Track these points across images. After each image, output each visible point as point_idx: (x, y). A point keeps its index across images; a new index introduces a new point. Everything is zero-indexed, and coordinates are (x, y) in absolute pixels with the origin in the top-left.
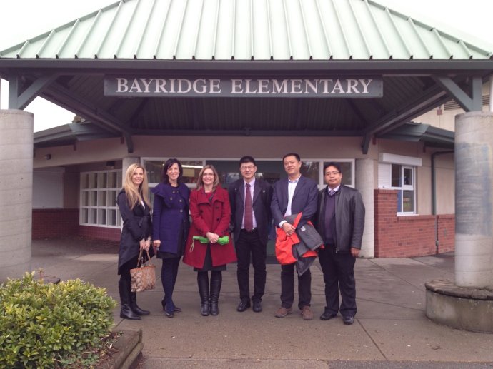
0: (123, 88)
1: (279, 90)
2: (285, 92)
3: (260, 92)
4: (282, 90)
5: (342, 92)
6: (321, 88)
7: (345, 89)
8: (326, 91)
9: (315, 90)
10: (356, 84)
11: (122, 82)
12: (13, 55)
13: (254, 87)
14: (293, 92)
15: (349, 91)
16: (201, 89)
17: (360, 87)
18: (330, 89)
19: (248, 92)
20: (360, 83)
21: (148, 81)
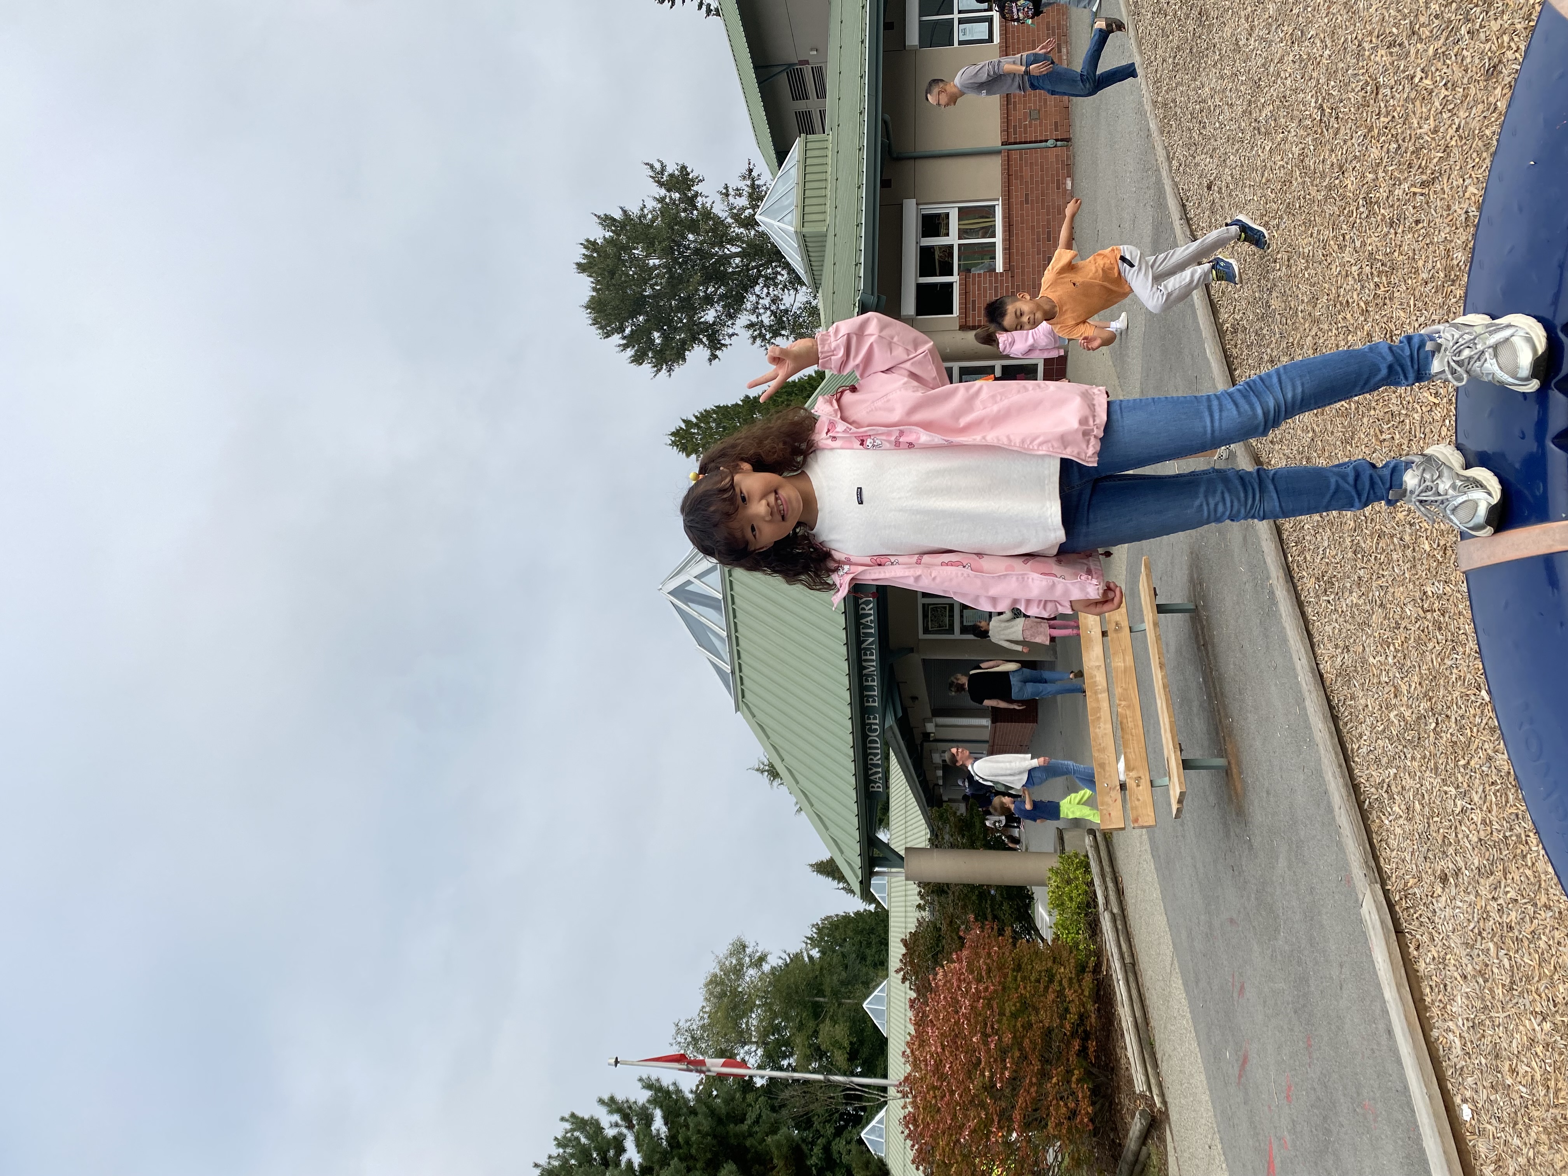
0: (878, 787)
1: (874, 669)
2: (874, 664)
3: (875, 684)
4: (873, 666)
5: (872, 618)
6: (870, 635)
7: (870, 615)
8: (873, 631)
9: (871, 639)
10: (864, 606)
11: (873, 787)
12: (859, 872)
13: (871, 688)
14: (874, 657)
15: (872, 612)
16: (876, 730)
17: (867, 603)
18: (871, 628)
19: (876, 693)
20: (863, 603)
21: (871, 769)
